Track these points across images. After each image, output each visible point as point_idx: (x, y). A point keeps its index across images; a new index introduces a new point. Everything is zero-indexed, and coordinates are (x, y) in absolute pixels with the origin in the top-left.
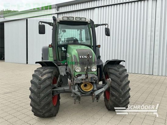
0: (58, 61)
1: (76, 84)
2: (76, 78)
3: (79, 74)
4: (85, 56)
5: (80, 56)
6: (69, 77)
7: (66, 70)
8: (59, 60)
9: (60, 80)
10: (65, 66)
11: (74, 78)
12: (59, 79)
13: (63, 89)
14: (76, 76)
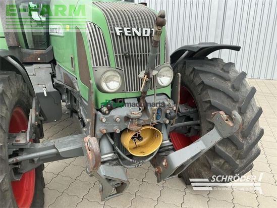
0: (25, 50)
1: (105, 135)
2: (104, 114)
3: (115, 100)
4: (134, 30)
5: (117, 29)
6: (64, 97)
7: (53, 76)
8: (27, 47)
9: (36, 116)
10: (49, 65)
11: (96, 115)
12: (33, 114)
13: (54, 151)
14: (105, 109)
